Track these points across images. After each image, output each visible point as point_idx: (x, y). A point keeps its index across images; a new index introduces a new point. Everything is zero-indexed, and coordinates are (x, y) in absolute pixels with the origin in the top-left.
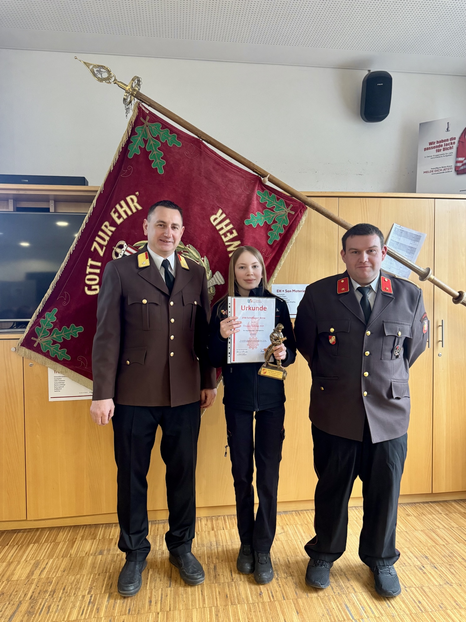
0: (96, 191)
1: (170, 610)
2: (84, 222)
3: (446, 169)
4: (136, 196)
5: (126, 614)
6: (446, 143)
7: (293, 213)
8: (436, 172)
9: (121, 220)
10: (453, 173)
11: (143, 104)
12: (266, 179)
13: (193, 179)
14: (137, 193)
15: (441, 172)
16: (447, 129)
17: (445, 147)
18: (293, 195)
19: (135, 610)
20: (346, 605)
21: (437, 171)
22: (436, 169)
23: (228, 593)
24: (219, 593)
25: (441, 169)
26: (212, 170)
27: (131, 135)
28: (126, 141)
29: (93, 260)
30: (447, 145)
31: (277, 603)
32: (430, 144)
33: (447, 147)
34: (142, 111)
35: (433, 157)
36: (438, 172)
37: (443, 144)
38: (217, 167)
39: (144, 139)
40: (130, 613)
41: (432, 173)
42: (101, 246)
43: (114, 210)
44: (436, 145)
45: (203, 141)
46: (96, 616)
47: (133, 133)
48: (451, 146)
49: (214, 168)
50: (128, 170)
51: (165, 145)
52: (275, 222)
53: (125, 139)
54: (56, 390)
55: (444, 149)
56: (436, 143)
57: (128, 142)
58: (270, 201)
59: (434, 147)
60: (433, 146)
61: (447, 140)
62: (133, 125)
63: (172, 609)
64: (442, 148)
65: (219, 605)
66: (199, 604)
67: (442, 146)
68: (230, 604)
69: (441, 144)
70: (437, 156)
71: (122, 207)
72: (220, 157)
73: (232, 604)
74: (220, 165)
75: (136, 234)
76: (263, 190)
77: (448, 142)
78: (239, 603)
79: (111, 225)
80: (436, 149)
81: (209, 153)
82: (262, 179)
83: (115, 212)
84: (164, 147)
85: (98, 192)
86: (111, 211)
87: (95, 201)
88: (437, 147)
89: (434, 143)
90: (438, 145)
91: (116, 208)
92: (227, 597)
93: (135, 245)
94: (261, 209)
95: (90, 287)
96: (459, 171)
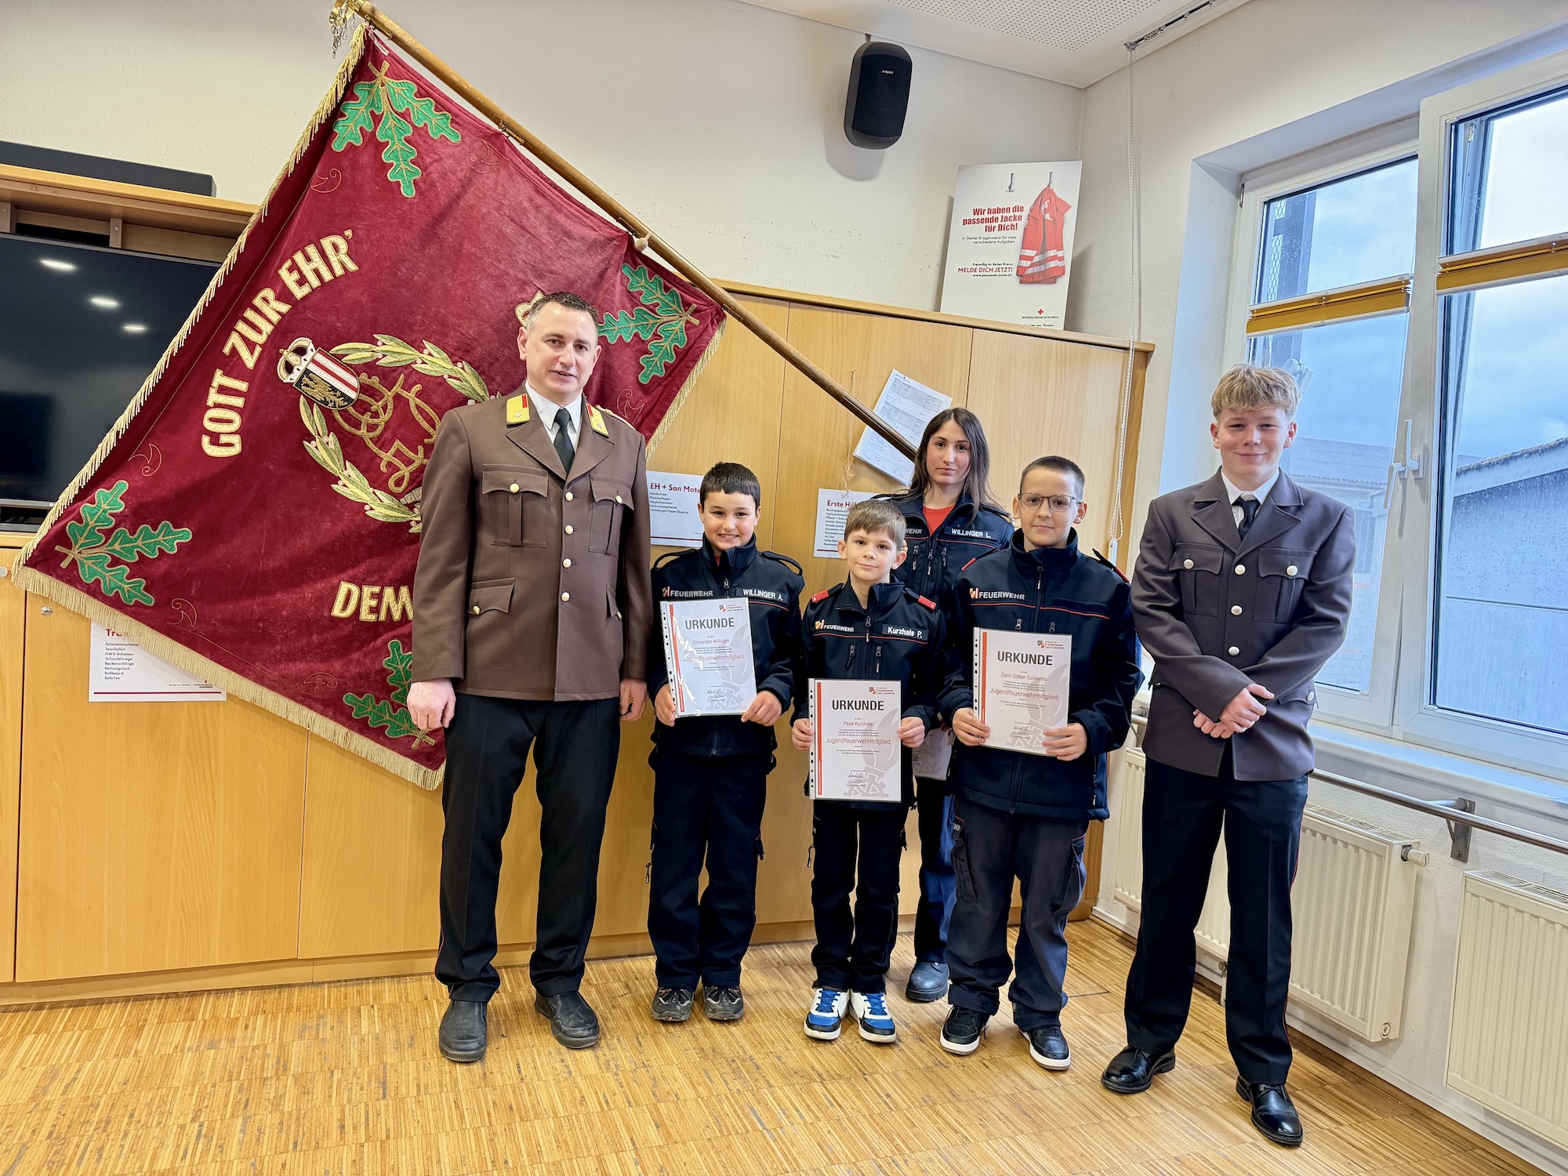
0: (250, 215)
1: (388, 1137)
2: (213, 284)
3: (1001, 269)
4: (346, 238)
5: (287, 1152)
6: (1005, 215)
7: (696, 322)
8: (982, 274)
9: (306, 290)
10: (1015, 279)
11: (377, 32)
12: (645, 240)
13: (483, 218)
14: (348, 233)
15: (991, 273)
16: (1010, 188)
17: (1003, 223)
18: (696, 281)
19: (309, 1144)
20: (752, 1109)
21: (981, 270)
22: (983, 267)
23: (513, 1103)
24: (494, 1103)
25: (991, 267)
26: (526, 204)
27: (343, 99)
28: (329, 112)
29: (226, 374)
30: (1006, 219)
31: (615, 1113)
32: (976, 212)
33: (1007, 223)
34: (371, 48)
35: (978, 240)
36: (985, 273)
37: (999, 216)
38: (539, 200)
39: (372, 113)
40: (298, 1148)
41: (974, 273)
42: (251, 345)
43: (288, 264)
44: (986, 216)
45: (510, 138)
46: (219, 1159)
47: (349, 93)
48: (1014, 223)
49: (531, 200)
50: (329, 177)
51: (421, 133)
52: (656, 336)
53: (329, 107)
54: (108, 676)
55: (1001, 228)
56: (986, 212)
57: (336, 114)
58: (648, 290)
59: (982, 221)
60: (980, 217)
61: (1008, 210)
62: (350, 77)
63: (392, 1136)
64: (996, 224)
65: (494, 1123)
66: (452, 1125)
67: (996, 220)
68: (518, 1120)
69: (996, 215)
70: (987, 241)
71: (308, 259)
72: (546, 179)
73: (522, 1120)
74: (544, 196)
75: (340, 325)
76: (635, 265)
77: (1008, 215)
78: (536, 1117)
79: (278, 298)
80: (985, 224)
81: (523, 166)
82: (636, 240)
83: (290, 270)
84: (419, 138)
85: (253, 219)
86: (280, 266)
87: (242, 240)
88: (987, 220)
89: (981, 212)
90: (990, 216)
91: (293, 261)
92: (511, 1108)
93: (334, 351)
94: (628, 305)
95: (215, 438)
96: (1024, 278)
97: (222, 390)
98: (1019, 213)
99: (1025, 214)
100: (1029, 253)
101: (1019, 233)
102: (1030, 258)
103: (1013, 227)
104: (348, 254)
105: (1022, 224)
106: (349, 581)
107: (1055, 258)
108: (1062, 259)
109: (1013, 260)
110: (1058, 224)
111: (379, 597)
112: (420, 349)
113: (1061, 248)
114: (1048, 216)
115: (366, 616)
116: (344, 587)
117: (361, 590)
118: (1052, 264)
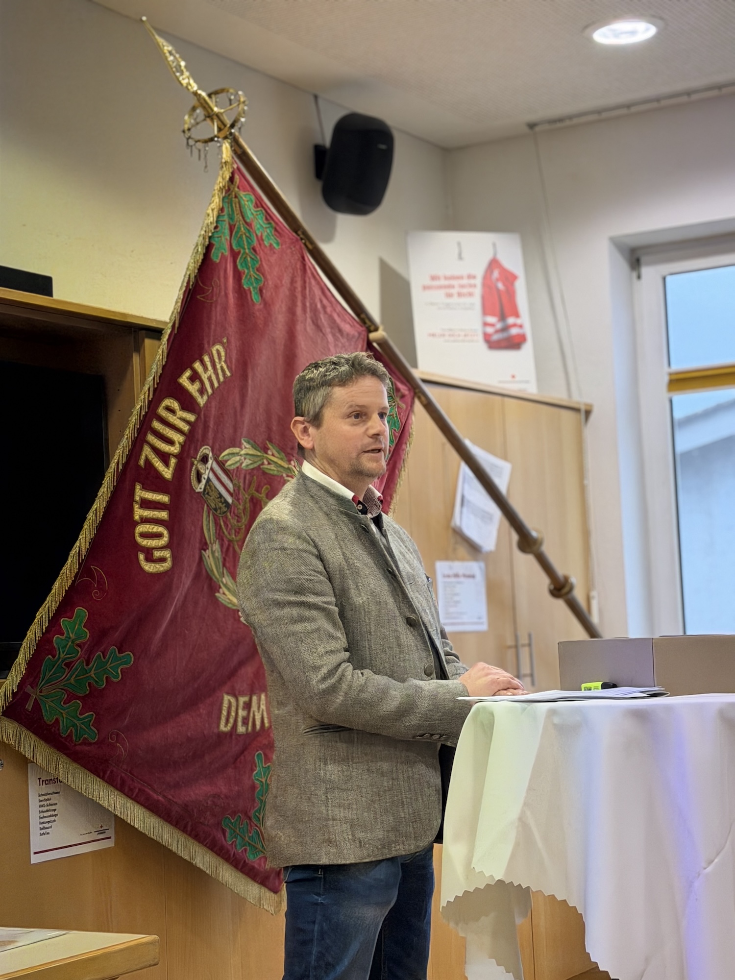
3: (467, 335)
4: (223, 346)
6: (460, 282)
8: (451, 339)
9: (205, 398)
10: (481, 344)
14: (225, 340)
15: (459, 339)
16: (460, 256)
17: (460, 290)
21: (450, 335)
22: (451, 332)
25: (459, 333)
29: (145, 488)
30: (462, 286)
33: (463, 291)
35: (440, 306)
37: (455, 283)
42: (164, 457)
44: (443, 282)
48: (470, 290)
50: (213, 287)
54: (42, 832)
55: (460, 295)
56: (443, 279)
60: (438, 283)
61: (460, 278)
64: (454, 291)
67: (452, 287)
69: (452, 282)
70: (448, 307)
71: (205, 368)
77: (463, 282)
80: (443, 291)
82: (370, 334)
83: (192, 378)
86: (180, 375)
88: (445, 287)
89: (438, 278)
90: (447, 283)
91: (194, 370)
93: (221, 457)
95: (149, 553)
96: (493, 345)
97: (146, 504)
98: (472, 282)
99: (478, 281)
100: (491, 319)
101: (476, 301)
102: (492, 325)
103: (470, 294)
104: (225, 362)
105: (478, 291)
106: (228, 694)
107: (515, 325)
108: (521, 326)
109: (477, 326)
110: (511, 293)
111: (248, 706)
112: (265, 450)
113: (517, 315)
114: (500, 286)
115: (241, 729)
116: (227, 698)
117: (237, 701)
118: (514, 331)
